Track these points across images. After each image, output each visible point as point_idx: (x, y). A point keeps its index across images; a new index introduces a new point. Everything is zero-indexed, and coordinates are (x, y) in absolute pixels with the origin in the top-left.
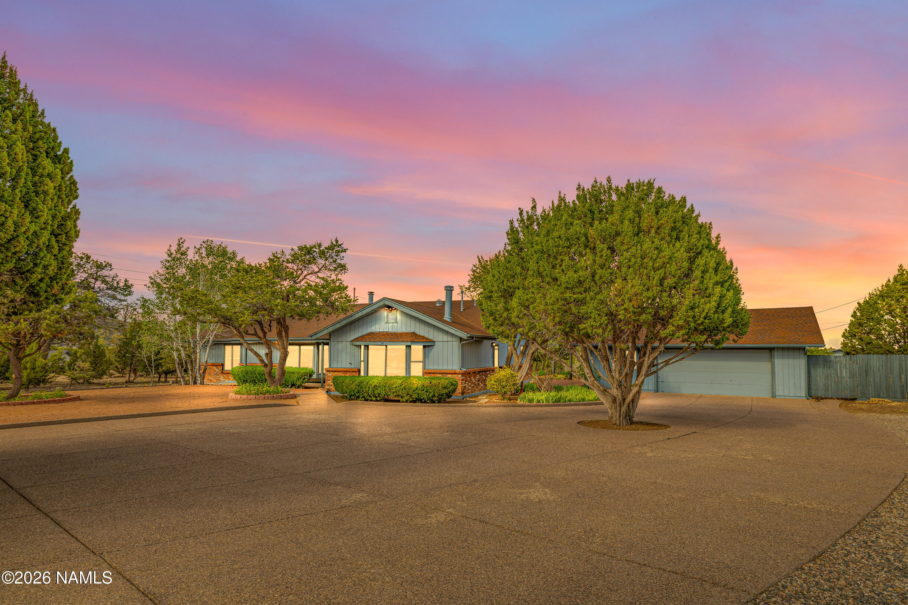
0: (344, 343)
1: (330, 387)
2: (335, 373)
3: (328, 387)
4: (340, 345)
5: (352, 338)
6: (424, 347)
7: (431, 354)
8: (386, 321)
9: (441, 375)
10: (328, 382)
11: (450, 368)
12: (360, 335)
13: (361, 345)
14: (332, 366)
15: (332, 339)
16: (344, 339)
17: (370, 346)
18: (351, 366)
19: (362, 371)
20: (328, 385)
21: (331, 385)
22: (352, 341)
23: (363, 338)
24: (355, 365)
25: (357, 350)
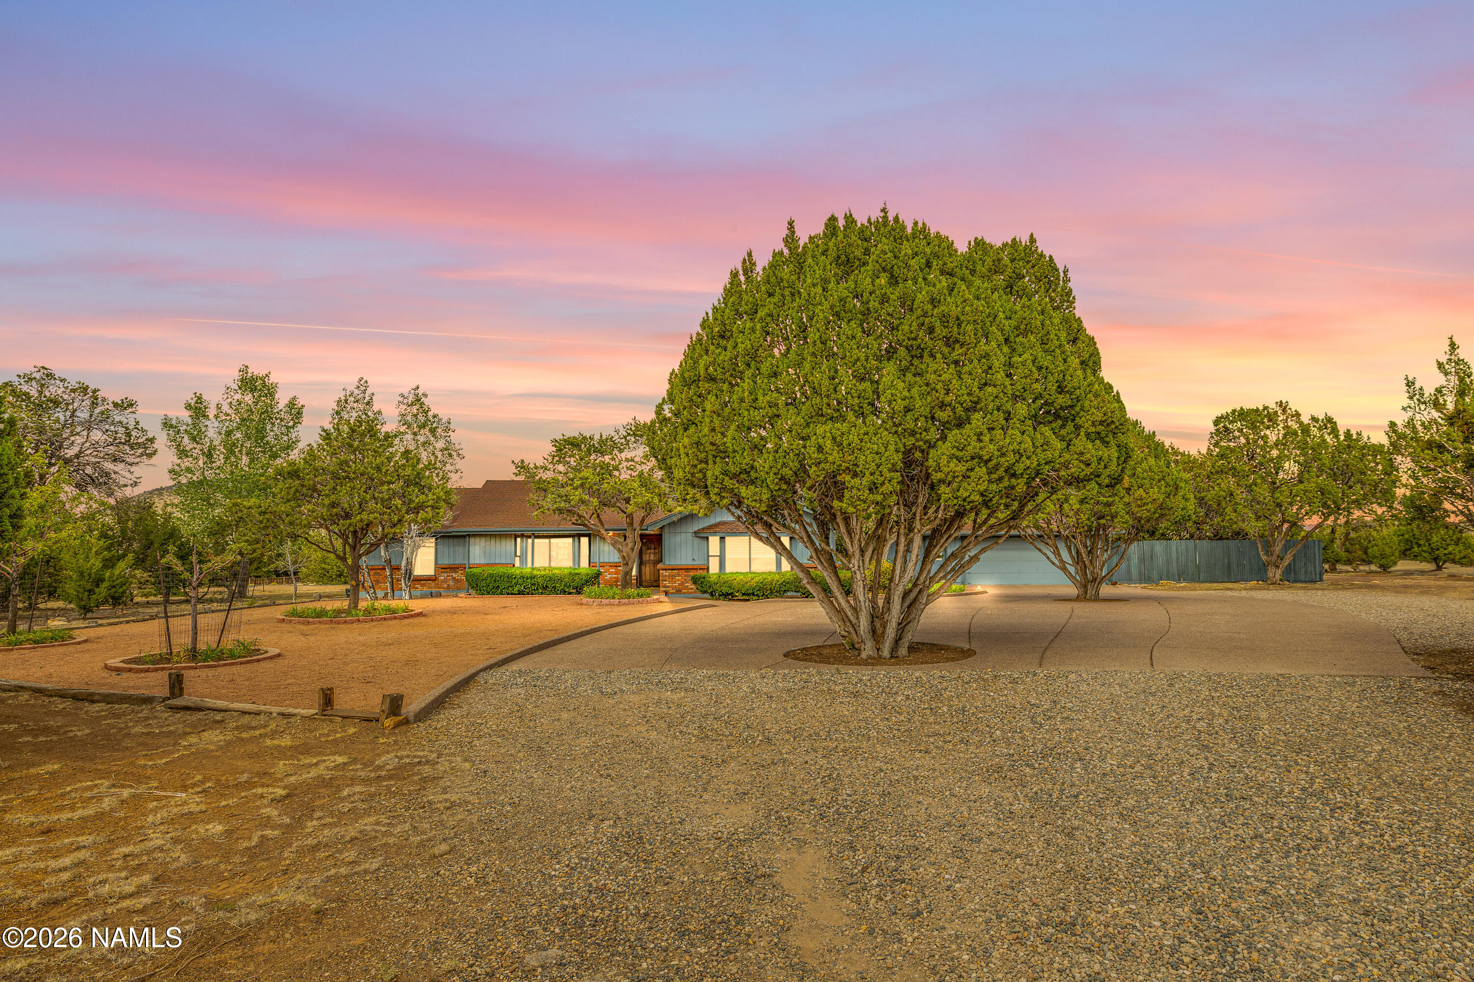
0: (683, 535)
1: (668, 589)
2: (673, 571)
3: (665, 589)
4: (678, 538)
5: (696, 529)
10: (664, 583)
12: (706, 525)
13: (707, 538)
14: (667, 563)
15: (666, 530)
16: (684, 529)
17: (727, 539)
18: (694, 563)
19: (714, 568)
20: (665, 587)
21: (668, 587)
22: (695, 532)
23: (713, 529)
24: (699, 562)
25: (704, 542)
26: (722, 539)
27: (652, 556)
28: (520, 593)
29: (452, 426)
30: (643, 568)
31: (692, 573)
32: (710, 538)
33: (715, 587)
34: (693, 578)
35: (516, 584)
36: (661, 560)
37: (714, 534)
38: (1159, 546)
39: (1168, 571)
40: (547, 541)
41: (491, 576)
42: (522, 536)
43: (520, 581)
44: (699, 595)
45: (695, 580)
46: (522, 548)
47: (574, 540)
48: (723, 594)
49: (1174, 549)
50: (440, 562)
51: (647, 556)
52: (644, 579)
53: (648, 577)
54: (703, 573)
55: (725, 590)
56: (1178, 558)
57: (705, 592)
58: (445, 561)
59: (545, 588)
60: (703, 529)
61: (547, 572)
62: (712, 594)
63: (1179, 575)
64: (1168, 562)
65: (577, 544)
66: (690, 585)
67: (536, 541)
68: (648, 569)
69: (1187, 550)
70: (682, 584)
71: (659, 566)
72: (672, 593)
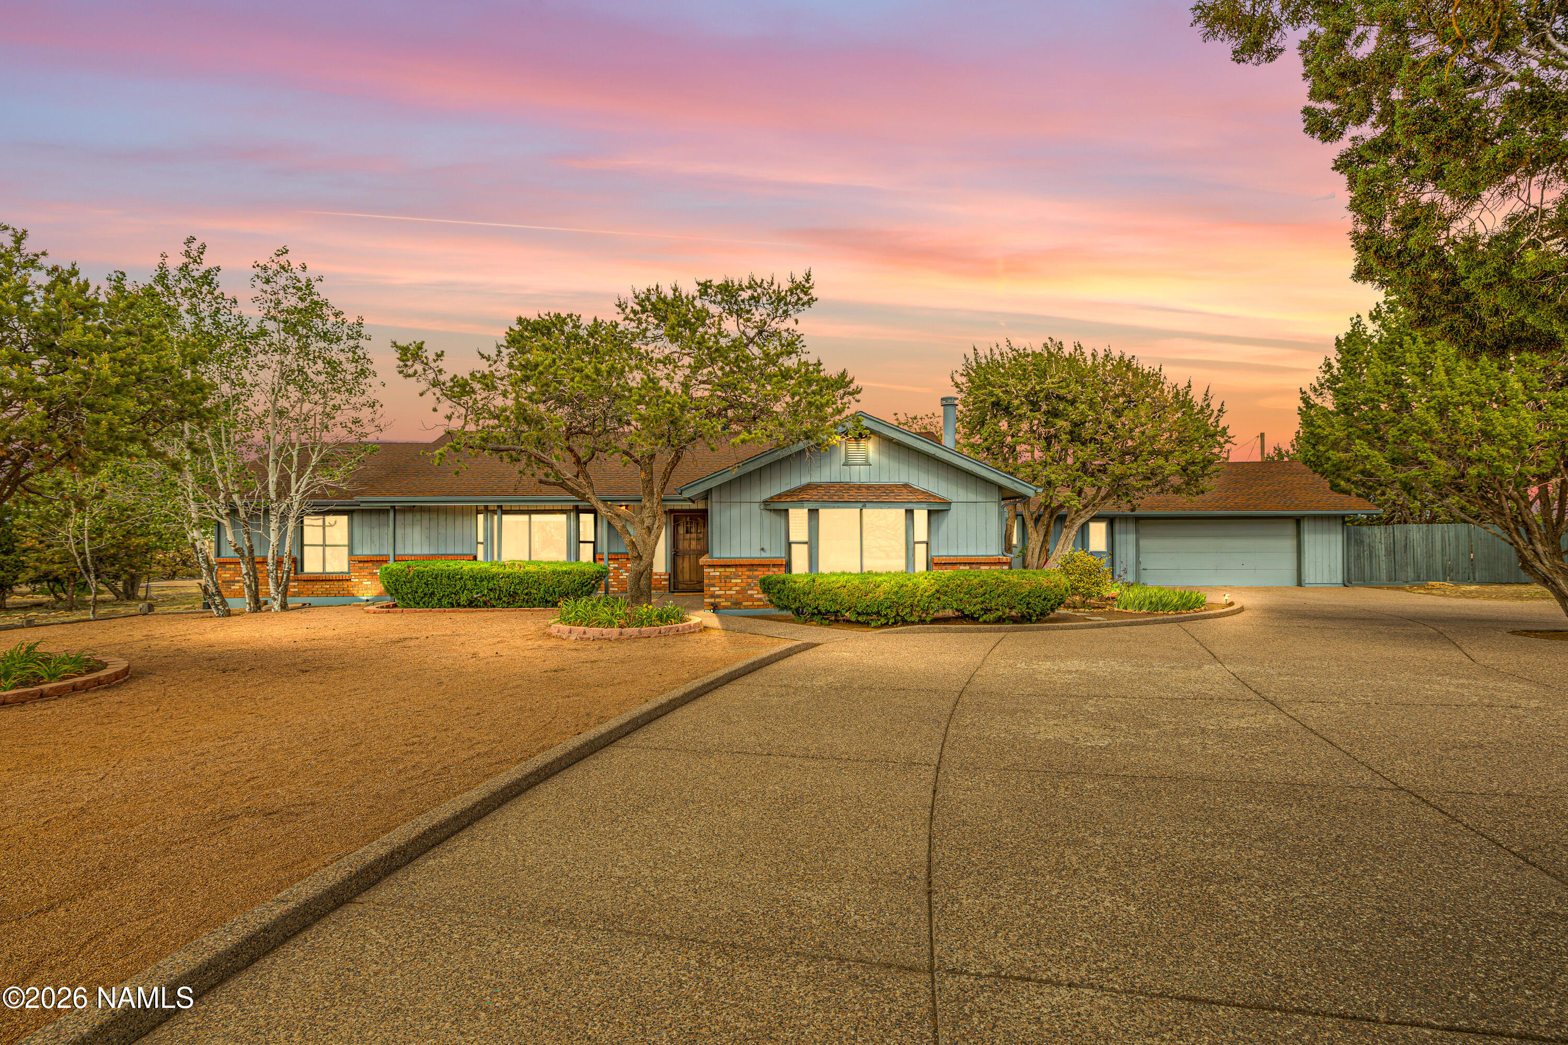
0: (745, 507)
1: (717, 600)
2: (728, 570)
3: (713, 600)
4: (735, 511)
5: (766, 495)
6: (930, 512)
7: (943, 528)
8: (843, 461)
9: (968, 567)
10: (712, 589)
11: (982, 552)
12: (785, 489)
13: (787, 510)
14: (716, 554)
15: (715, 497)
16: (746, 497)
17: (822, 512)
18: (764, 555)
19: (800, 564)
20: (712, 596)
21: (719, 596)
22: (766, 502)
23: (797, 496)
24: (776, 553)
25: (778, 520)
26: (813, 513)
27: (694, 543)
28: (472, 604)
29: (364, 332)
30: (680, 561)
31: (761, 573)
32: (792, 512)
33: (805, 600)
34: (763, 582)
35: (464, 588)
36: (705, 551)
37: (800, 503)
38: (1416, 532)
39: (1429, 568)
40: (525, 518)
41: (420, 575)
42: (486, 510)
43: (470, 584)
44: (775, 611)
45: (766, 586)
46: (486, 529)
47: (569, 518)
48: (820, 612)
49: (1438, 537)
50: (358, 551)
51: (686, 543)
52: (680, 578)
53: (687, 576)
54: (781, 574)
55: (823, 605)
56: (1443, 549)
57: (786, 608)
58: (365, 550)
59: (513, 595)
60: (780, 496)
61: (516, 569)
62: (798, 612)
63: (1444, 574)
64: (1430, 555)
65: (573, 524)
66: (756, 593)
67: (505, 518)
68: (686, 564)
69: (1457, 538)
70: (742, 591)
71: (703, 560)
72: (725, 608)
